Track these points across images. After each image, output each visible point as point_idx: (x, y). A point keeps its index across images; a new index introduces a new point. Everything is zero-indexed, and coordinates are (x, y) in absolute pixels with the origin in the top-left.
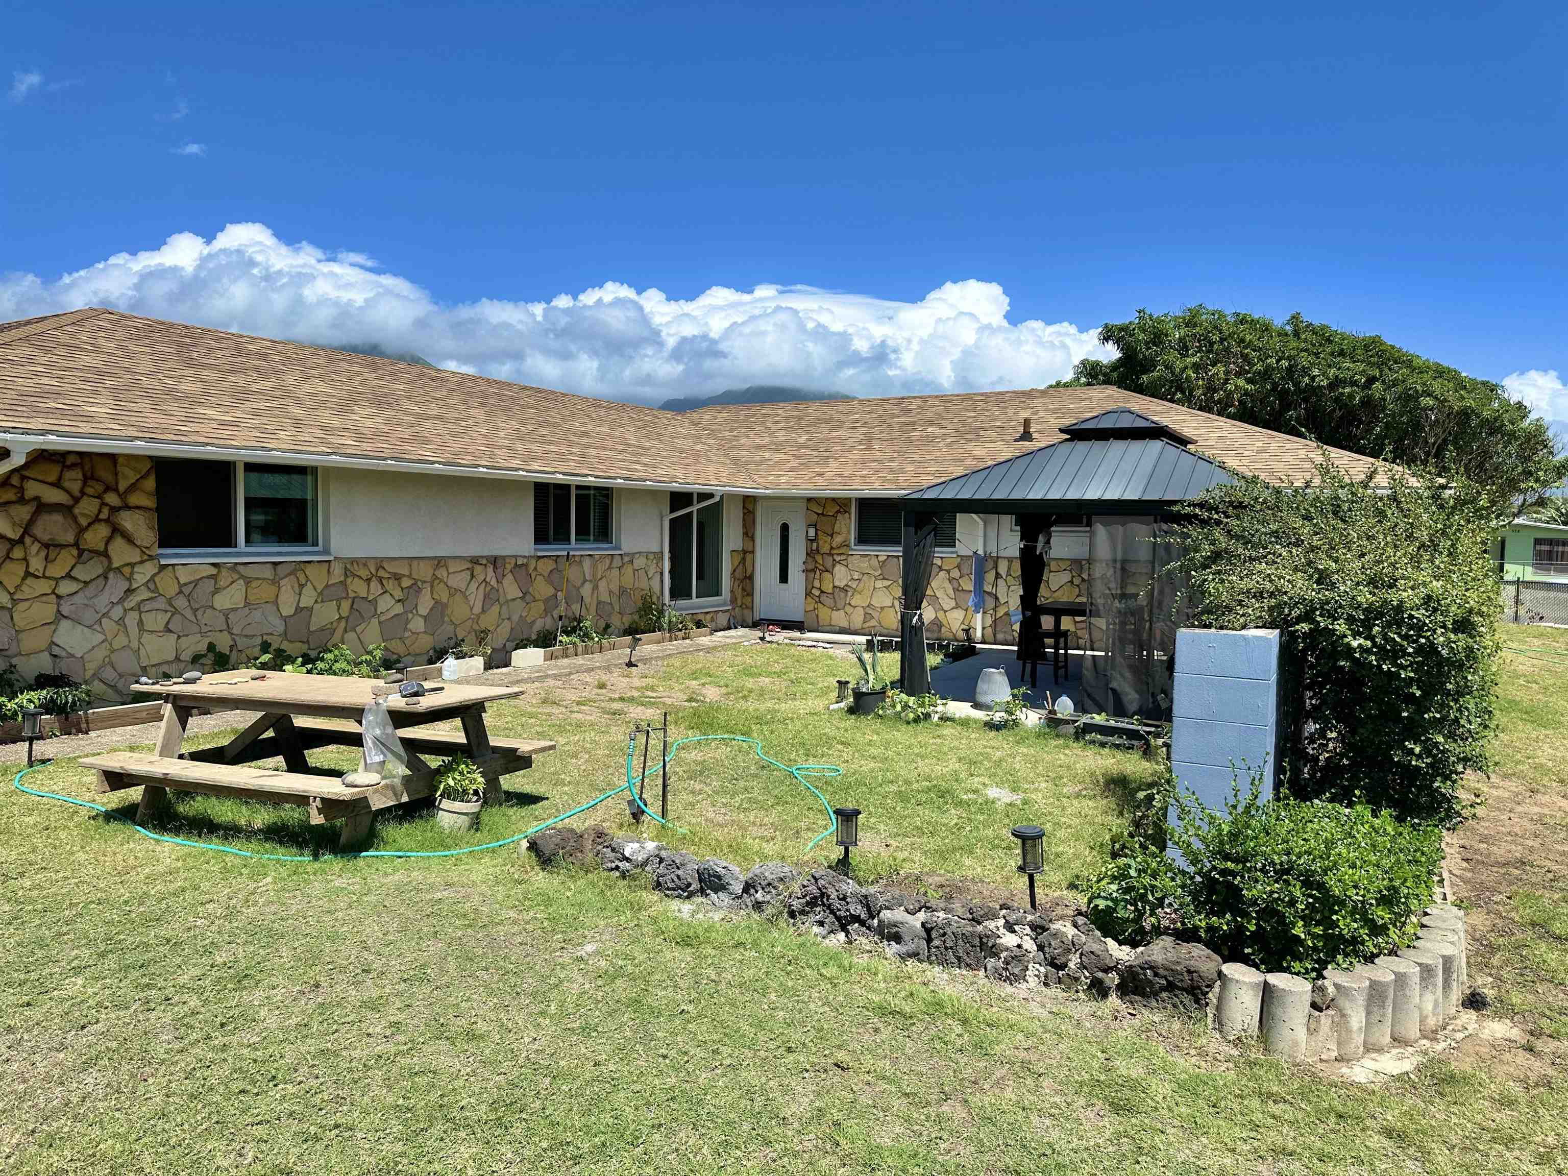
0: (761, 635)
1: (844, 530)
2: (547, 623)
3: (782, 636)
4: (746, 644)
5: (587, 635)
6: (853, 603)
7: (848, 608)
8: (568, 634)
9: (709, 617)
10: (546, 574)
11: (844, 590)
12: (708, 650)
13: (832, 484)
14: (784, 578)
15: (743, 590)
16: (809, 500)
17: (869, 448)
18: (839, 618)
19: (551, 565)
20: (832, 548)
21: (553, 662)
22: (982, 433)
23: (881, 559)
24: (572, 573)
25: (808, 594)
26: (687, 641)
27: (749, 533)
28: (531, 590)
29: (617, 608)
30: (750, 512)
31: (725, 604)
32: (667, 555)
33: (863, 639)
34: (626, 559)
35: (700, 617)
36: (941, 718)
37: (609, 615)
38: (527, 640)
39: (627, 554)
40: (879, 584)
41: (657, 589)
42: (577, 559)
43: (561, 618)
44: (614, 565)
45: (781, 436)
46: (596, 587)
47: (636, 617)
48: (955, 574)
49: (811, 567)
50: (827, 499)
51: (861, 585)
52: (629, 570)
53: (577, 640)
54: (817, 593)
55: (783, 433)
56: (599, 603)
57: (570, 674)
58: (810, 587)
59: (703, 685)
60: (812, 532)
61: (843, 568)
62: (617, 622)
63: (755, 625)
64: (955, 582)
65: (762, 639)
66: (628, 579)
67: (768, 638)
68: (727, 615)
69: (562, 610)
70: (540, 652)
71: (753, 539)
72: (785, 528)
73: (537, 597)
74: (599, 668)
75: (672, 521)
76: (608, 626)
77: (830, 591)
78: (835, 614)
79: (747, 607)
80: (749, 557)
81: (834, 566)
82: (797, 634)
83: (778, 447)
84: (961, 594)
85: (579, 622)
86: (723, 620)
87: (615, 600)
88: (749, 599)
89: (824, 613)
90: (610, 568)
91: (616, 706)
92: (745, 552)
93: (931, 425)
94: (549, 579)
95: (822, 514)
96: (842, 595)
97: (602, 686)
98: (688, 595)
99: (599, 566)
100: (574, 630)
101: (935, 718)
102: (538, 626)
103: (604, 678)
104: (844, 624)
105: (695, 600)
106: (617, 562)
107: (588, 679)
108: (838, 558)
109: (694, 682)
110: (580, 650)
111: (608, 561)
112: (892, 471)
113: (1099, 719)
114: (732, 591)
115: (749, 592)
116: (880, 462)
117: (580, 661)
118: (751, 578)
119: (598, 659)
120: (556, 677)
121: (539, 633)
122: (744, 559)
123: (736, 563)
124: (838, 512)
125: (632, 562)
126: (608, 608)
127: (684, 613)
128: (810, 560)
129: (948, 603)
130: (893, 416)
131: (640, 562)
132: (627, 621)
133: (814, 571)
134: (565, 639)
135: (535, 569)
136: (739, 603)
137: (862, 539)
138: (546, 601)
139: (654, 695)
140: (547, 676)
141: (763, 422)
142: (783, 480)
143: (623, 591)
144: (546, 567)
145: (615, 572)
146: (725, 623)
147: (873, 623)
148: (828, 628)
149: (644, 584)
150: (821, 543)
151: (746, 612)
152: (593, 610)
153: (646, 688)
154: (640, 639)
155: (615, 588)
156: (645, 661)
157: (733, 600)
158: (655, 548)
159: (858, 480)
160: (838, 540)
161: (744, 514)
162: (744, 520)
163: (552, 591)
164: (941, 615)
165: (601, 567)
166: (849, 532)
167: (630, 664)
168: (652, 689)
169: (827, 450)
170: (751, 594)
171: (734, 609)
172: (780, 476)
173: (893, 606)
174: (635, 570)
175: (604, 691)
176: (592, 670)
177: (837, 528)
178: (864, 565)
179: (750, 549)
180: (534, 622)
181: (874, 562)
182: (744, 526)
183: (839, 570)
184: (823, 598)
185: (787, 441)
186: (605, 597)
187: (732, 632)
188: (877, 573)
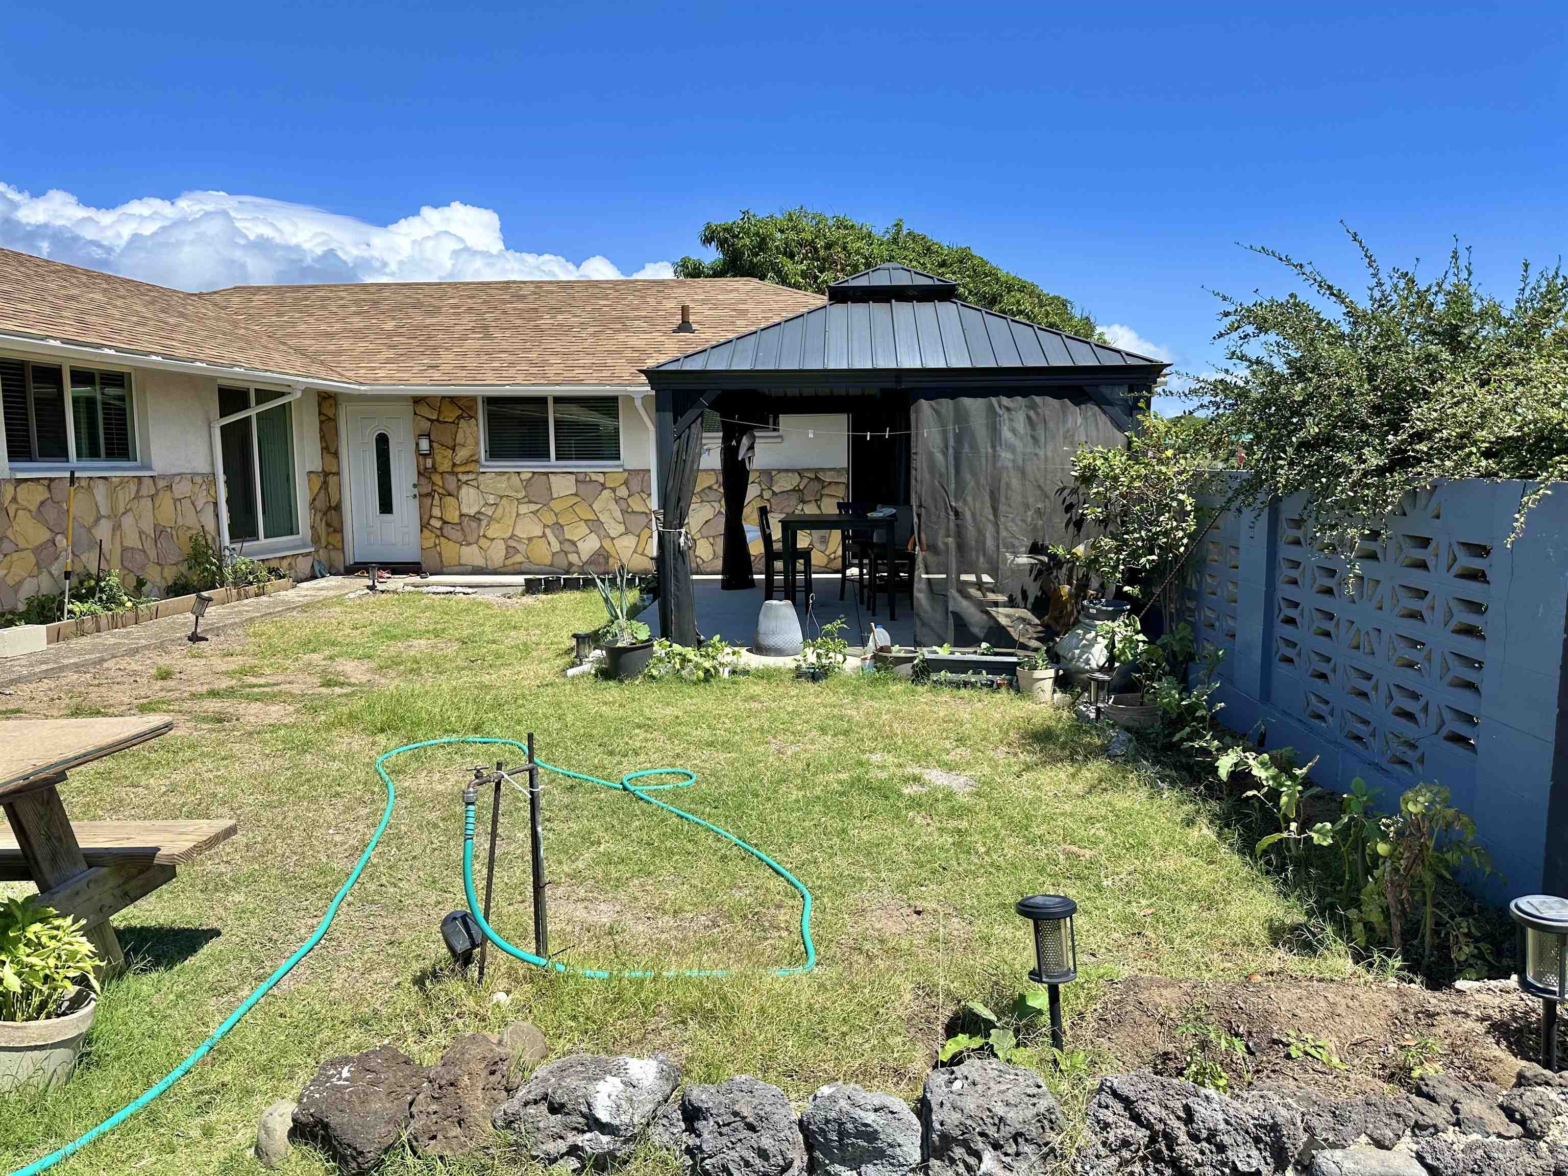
0: (371, 583)
1: (470, 441)
2: (45, 585)
3: (398, 582)
4: (352, 596)
5: (112, 599)
6: (490, 534)
7: (482, 542)
8: (81, 599)
9: (285, 563)
10: (33, 508)
11: (476, 518)
12: (304, 608)
13: (456, 378)
14: (386, 506)
15: (328, 525)
16: (418, 400)
17: (488, 336)
18: (471, 555)
19: (40, 493)
20: (454, 465)
21: (62, 644)
22: (628, 323)
23: (523, 477)
24: (78, 505)
25: (424, 526)
26: (264, 598)
27: (330, 449)
28: (9, 533)
29: (152, 554)
30: (330, 419)
31: (304, 546)
32: (221, 478)
33: (520, 579)
34: (161, 484)
35: (274, 564)
36: (733, 672)
37: (143, 567)
38: (11, 612)
39: (163, 477)
40: (524, 509)
41: (210, 526)
42: (84, 483)
43: (67, 575)
44: (144, 492)
45: (357, 322)
46: (117, 527)
47: (184, 568)
48: (623, 492)
49: (427, 489)
50: (444, 398)
51: (500, 511)
52: (166, 500)
53: (97, 608)
54: (438, 524)
55: (356, 319)
56: (124, 550)
57: (102, 660)
58: (426, 517)
59: (331, 658)
60: (424, 445)
61: (472, 491)
62: (155, 577)
63: (351, 570)
64: (622, 502)
65: (372, 588)
66: (167, 513)
67: (380, 587)
68: (310, 560)
69: (66, 562)
70: (41, 630)
71: (336, 454)
72: (382, 442)
73: (22, 544)
74: (146, 647)
75: (223, 428)
76: (141, 583)
77: (457, 520)
78: (465, 550)
79: (335, 548)
80: (332, 480)
81: (459, 488)
82: (417, 579)
83: (358, 334)
84: (633, 517)
85: (99, 580)
86: (304, 566)
87: (149, 544)
88: (339, 536)
89: (449, 550)
90: (138, 497)
91: (212, 706)
92: (326, 474)
93: (562, 312)
94: (39, 513)
95: (438, 420)
96: (474, 525)
97: (165, 675)
98: (254, 535)
99: (121, 496)
100: (91, 593)
101: (725, 673)
102: (28, 589)
103: (164, 661)
104: (480, 562)
105: (263, 541)
106: (148, 488)
107: (134, 666)
108: (464, 478)
109: (315, 656)
110: (103, 622)
111: (133, 487)
112: (532, 363)
113: (944, 652)
114: (312, 527)
115: (335, 527)
116: (512, 353)
117: (109, 638)
118: (338, 508)
119: (138, 634)
120: (78, 668)
121: (30, 601)
122: (325, 483)
123: (316, 490)
124: (460, 417)
125: (170, 487)
126: (139, 557)
127: (255, 559)
128: (424, 481)
129: (615, 529)
130: (505, 302)
131: (182, 489)
132: (170, 574)
133: (430, 495)
134: (77, 607)
135: (14, 499)
136: (324, 543)
137: (495, 453)
138: (37, 551)
139: (262, 681)
140: (62, 669)
141: (323, 307)
142: (381, 373)
143: (160, 532)
144: (33, 496)
145: (147, 503)
146: (307, 571)
147: (519, 558)
148: (456, 569)
149: (190, 519)
150: (438, 458)
151: (333, 554)
152: (116, 559)
153: (243, 672)
154: (210, 600)
155: (147, 526)
156: (217, 631)
157: (316, 540)
158: (205, 468)
159: (490, 374)
160: (462, 454)
161: (321, 422)
162: (321, 430)
163: (45, 535)
164: (607, 544)
165: (124, 496)
166: (477, 444)
167: (195, 638)
168: (252, 671)
169: (430, 338)
170: (340, 530)
171: (317, 551)
172: (374, 369)
173: (544, 535)
174: (175, 501)
175: (170, 683)
176: (137, 651)
177: (460, 438)
178: (502, 485)
179: (334, 470)
180: (20, 583)
181: (515, 480)
182: (323, 438)
183: (467, 493)
184: (447, 530)
185: (367, 328)
186: (132, 540)
187: (321, 583)
188: (520, 496)
